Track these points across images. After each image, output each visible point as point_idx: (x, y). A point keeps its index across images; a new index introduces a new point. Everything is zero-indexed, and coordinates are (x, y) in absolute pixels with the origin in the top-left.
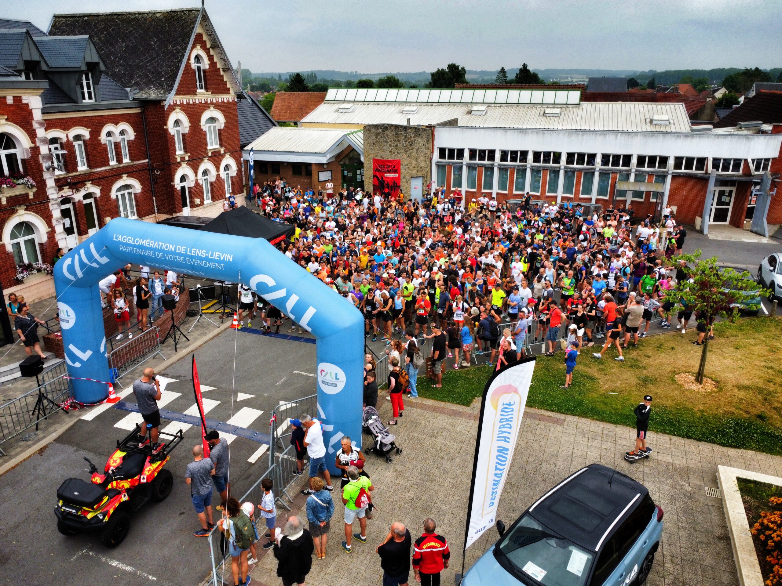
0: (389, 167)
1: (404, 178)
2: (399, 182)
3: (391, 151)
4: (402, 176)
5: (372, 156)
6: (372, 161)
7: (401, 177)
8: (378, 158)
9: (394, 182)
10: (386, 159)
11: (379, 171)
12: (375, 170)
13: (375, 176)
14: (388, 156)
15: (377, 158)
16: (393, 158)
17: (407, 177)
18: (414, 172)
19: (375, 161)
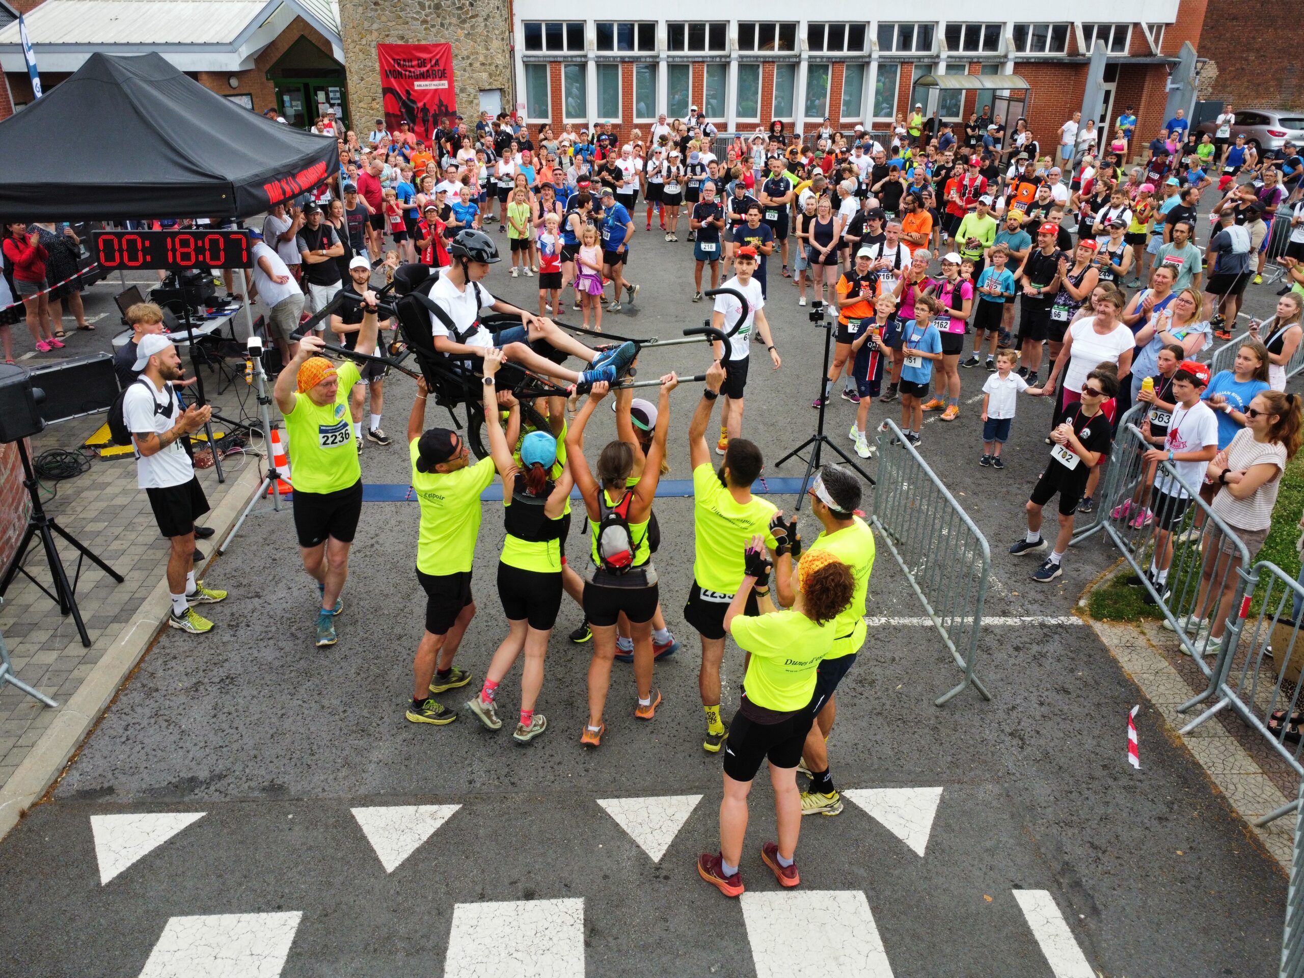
0: (423, 63)
1: (463, 90)
2: (453, 102)
3: (424, 22)
4: (457, 85)
5: (374, 38)
6: (374, 52)
7: (457, 90)
8: (393, 40)
9: (441, 104)
10: (412, 41)
11: (398, 75)
12: (386, 74)
13: (388, 91)
14: (417, 35)
15: (388, 41)
16: (430, 39)
17: (471, 90)
18: (485, 76)
19: (385, 50)
